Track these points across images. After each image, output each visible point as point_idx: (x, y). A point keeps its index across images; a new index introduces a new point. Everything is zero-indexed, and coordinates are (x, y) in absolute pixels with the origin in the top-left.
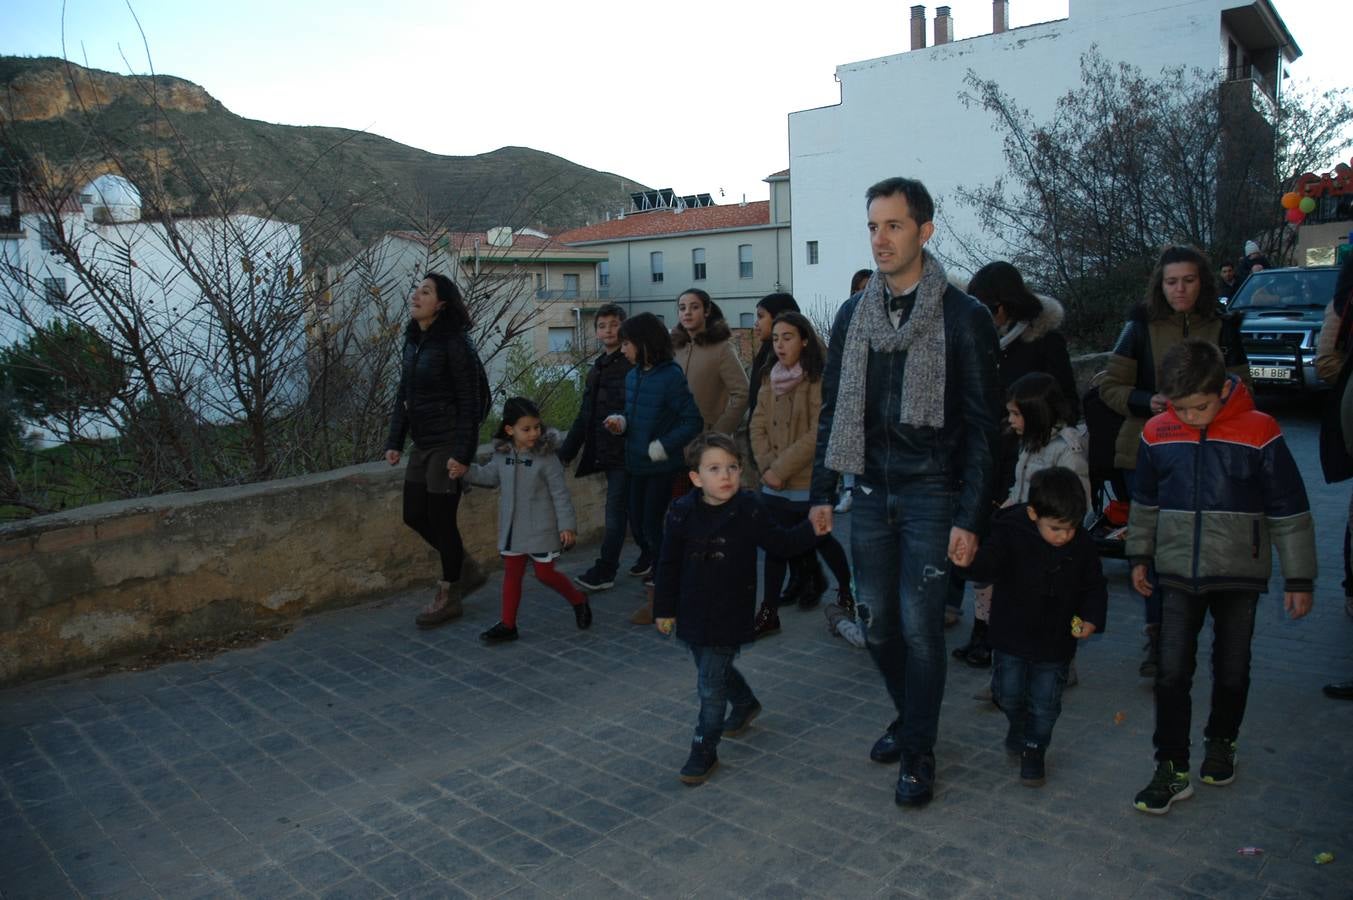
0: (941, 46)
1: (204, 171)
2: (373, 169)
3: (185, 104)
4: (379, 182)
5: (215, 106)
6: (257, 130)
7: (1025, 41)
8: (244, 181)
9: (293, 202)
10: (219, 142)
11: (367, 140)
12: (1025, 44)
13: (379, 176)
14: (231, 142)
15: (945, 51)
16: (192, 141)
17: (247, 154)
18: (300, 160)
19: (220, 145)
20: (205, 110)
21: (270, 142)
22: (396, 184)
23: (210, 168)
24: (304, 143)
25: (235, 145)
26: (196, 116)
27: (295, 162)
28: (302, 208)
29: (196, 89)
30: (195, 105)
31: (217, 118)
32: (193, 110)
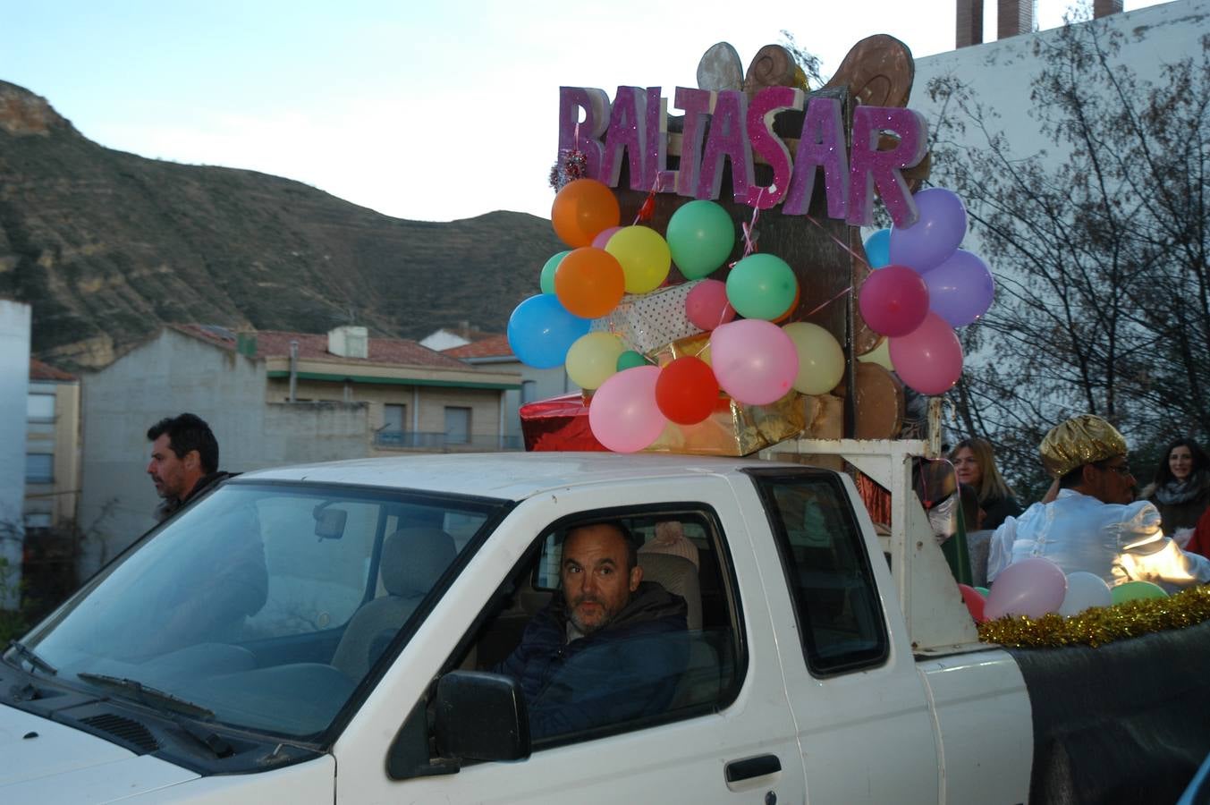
0: (1006, 41)
1: (32, 221)
2: (294, 234)
3: (15, 121)
4: (302, 253)
5: (62, 129)
6: (123, 166)
7: (1146, 28)
8: (94, 241)
9: (166, 275)
10: (62, 180)
11: (288, 191)
12: (1146, 34)
13: (303, 244)
14: (82, 182)
15: (1009, 49)
16: (19, 176)
17: (104, 201)
18: (185, 215)
19: (63, 185)
20: (45, 133)
21: (142, 185)
22: (327, 257)
23: (44, 218)
24: (194, 190)
25: (87, 186)
26: (31, 140)
27: (175, 218)
28: (179, 284)
29: (36, 102)
30: (32, 123)
31: (65, 146)
32: (26, 131)
